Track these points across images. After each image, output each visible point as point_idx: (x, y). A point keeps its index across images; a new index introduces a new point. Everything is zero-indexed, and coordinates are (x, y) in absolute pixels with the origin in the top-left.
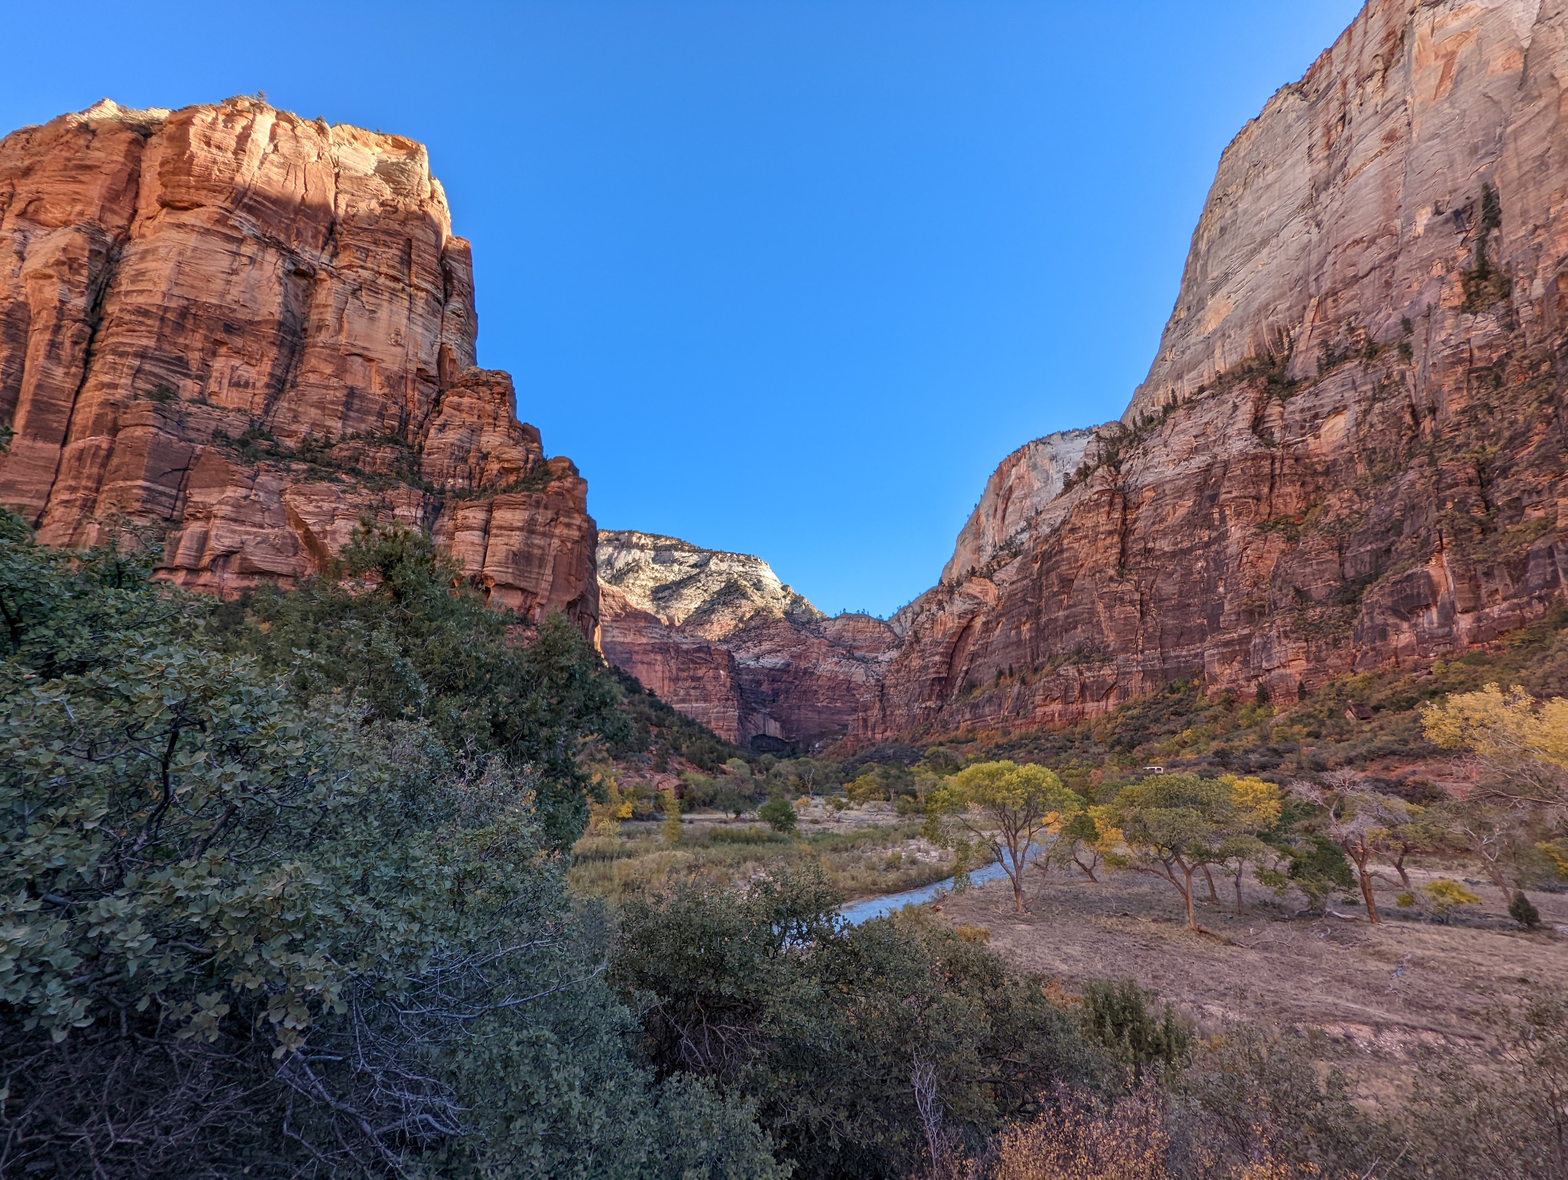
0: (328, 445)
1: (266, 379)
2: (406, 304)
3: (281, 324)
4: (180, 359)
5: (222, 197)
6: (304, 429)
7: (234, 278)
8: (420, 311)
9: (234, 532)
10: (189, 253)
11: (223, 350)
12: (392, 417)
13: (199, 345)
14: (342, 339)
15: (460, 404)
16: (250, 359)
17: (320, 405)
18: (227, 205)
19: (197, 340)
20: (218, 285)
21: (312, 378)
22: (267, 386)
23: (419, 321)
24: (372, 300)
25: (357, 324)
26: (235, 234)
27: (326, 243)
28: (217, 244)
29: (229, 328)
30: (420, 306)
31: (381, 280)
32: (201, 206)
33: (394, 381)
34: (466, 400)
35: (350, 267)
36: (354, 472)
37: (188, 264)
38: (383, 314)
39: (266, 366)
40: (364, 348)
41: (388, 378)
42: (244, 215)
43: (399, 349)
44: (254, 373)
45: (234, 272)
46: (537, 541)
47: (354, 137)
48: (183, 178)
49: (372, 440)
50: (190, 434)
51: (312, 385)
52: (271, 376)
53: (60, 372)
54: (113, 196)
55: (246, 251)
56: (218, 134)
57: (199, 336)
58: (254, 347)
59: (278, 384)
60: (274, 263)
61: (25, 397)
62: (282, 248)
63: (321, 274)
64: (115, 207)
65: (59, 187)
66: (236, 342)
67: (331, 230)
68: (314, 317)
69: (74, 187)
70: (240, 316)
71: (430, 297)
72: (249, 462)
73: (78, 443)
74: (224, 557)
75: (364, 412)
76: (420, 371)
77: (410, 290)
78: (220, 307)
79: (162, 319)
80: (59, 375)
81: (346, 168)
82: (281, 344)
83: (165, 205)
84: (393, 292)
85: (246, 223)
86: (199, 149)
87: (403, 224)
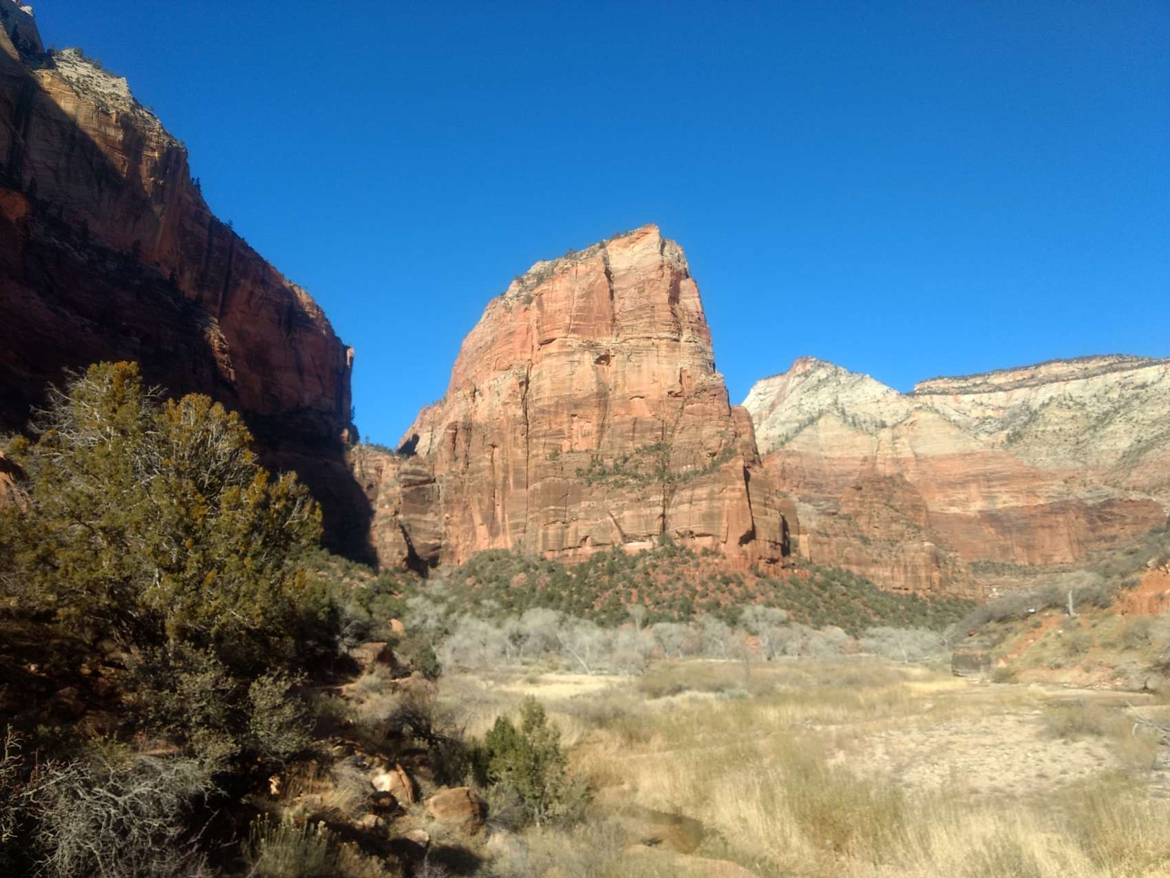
0: (626, 460)
1: (595, 429)
2: (655, 353)
3: (597, 394)
4: (560, 430)
5: (561, 331)
6: (616, 452)
7: (574, 376)
8: (664, 353)
9: (586, 525)
10: (554, 370)
11: (575, 418)
12: (657, 430)
13: (566, 420)
14: (627, 390)
15: (692, 409)
16: (587, 419)
17: (621, 435)
18: (564, 335)
19: (565, 417)
20: (568, 383)
21: (617, 419)
22: (597, 432)
23: (664, 361)
24: (638, 359)
25: (633, 378)
26: (569, 350)
27: (612, 330)
28: (564, 359)
29: (576, 406)
30: (664, 350)
31: (643, 343)
32: (554, 340)
33: (656, 406)
34: (695, 405)
35: (624, 341)
36: (635, 477)
37: (554, 376)
38: (644, 366)
39: (595, 420)
40: (639, 392)
41: (652, 405)
42: (572, 335)
43: (656, 385)
44: (590, 427)
45: (573, 373)
46: (716, 504)
47: (619, 246)
48: (545, 327)
49: (648, 450)
50: (567, 474)
51: (617, 424)
52: (598, 425)
53: (519, 451)
54: (524, 344)
55: (576, 357)
56: (554, 294)
57: (565, 415)
58: (588, 412)
59: (602, 428)
60: (589, 358)
61: (511, 469)
62: (592, 346)
63: (612, 353)
64: (526, 349)
65: (505, 348)
66: (580, 412)
67: (614, 320)
68: (613, 381)
69: (510, 346)
70: (579, 397)
71: (669, 341)
72: (590, 484)
73: (531, 488)
74: (585, 539)
75: (643, 431)
76: (670, 393)
77: (657, 342)
78: (570, 395)
79: (549, 412)
80: (520, 453)
81: (618, 271)
82: (599, 405)
83: (541, 344)
84: (647, 349)
85: (574, 341)
86: (549, 307)
87: (648, 297)
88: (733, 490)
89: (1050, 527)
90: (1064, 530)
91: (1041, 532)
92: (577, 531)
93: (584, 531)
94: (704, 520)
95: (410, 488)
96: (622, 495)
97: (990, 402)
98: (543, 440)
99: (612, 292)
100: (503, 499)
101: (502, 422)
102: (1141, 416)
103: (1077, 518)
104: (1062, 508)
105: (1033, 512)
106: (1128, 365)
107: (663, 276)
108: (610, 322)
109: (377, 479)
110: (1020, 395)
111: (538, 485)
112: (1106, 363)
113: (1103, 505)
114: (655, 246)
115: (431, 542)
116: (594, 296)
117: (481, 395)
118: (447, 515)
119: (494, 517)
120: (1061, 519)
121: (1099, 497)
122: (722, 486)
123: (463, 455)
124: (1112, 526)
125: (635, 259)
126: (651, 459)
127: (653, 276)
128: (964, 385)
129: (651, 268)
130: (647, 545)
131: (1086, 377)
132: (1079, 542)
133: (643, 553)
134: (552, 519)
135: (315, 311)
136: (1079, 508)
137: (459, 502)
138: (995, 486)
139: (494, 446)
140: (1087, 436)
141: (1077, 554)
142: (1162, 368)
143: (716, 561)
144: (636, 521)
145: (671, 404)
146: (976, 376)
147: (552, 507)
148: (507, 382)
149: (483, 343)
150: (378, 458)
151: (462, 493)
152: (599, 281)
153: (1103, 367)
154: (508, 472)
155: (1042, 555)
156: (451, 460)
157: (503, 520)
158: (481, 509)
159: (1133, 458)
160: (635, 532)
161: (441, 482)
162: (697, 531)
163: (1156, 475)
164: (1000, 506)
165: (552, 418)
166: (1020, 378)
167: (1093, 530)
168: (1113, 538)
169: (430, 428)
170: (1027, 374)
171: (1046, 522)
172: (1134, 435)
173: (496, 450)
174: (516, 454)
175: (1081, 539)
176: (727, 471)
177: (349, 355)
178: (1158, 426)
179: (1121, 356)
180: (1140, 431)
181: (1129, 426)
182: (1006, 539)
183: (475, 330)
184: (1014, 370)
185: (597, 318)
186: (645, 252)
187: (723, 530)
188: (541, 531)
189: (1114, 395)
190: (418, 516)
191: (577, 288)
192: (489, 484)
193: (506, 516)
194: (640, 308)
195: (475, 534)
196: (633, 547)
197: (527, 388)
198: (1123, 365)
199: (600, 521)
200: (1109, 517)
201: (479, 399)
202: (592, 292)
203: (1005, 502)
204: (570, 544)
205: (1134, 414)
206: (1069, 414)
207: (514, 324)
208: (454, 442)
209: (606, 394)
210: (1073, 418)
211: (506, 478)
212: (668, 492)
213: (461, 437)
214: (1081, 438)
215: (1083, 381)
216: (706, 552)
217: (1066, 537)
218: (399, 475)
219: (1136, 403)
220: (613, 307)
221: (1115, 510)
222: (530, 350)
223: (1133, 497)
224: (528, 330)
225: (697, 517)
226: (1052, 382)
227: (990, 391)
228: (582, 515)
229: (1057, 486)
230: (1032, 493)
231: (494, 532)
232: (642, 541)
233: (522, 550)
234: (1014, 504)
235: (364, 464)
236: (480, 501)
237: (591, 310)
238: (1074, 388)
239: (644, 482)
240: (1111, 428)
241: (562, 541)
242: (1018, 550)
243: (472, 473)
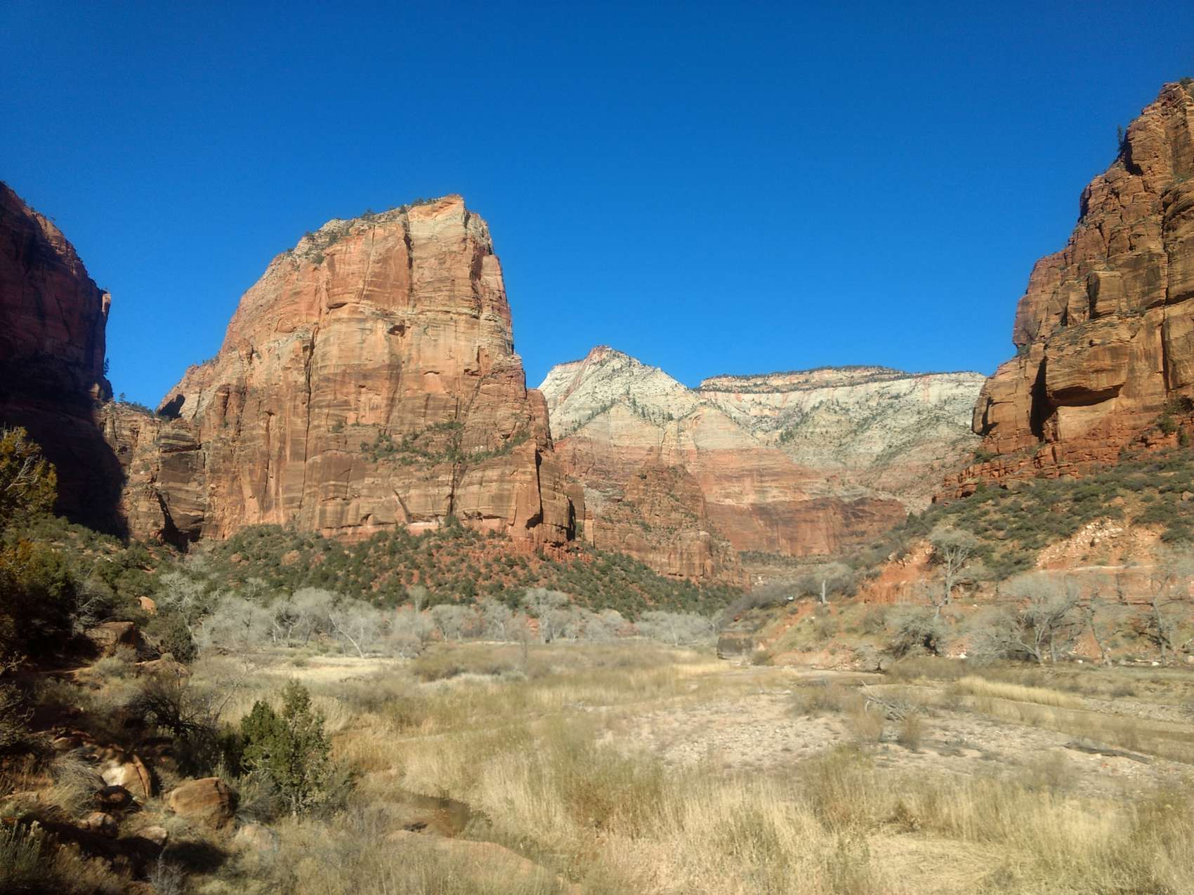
0: (416, 437)
1: (385, 402)
2: (453, 328)
3: (389, 366)
4: (346, 401)
5: (353, 296)
6: (405, 428)
7: (364, 345)
8: (462, 329)
9: (369, 503)
10: (342, 337)
11: (363, 390)
12: (451, 408)
13: (353, 390)
14: (421, 364)
15: (488, 389)
16: (377, 391)
17: (413, 411)
18: (357, 300)
19: (352, 388)
20: (357, 352)
21: (408, 393)
22: (387, 406)
23: (462, 337)
24: (435, 333)
25: (428, 352)
26: (360, 316)
27: (409, 300)
28: (355, 326)
29: (365, 377)
30: (462, 326)
31: (441, 316)
32: (344, 304)
33: (451, 383)
34: (491, 386)
35: (422, 313)
36: (425, 455)
37: (343, 343)
38: (441, 341)
39: (385, 393)
40: (434, 367)
41: (447, 382)
42: (365, 302)
43: (452, 361)
44: (380, 400)
45: (364, 341)
46: (506, 486)
47: (421, 213)
48: (336, 290)
49: (439, 428)
50: (351, 448)
51: (409, 399)
52: (388, 398)
53: (299, 421)
54: (311, 306)
55: (368, 325)
56: (348, 255)
57: (352, 385)
58: (378, 384)
59: (392, 402)
60: (382, 328)
61: (288, 438)
62: (386, 315)
63: (407, 324)
64: (312, 312)
65: (289, 308)
66: (369, 383)
67: (411, 290)
68: (407, 353)
69: (294, 307)
70: (369, 367)
71: (468, 318)
72: (375, 460)
73: (310, 461)
74: (366, 517)
75: (436, 408)
76: (466, 371)
77: (455, 317)
78: (360, 365)
79: (335, 381)
80: (299, 423)
81: (417, 239)
82: (390, 378)
83: (331, 308)
84: (445, 323)
85: (367, 307)
86: (341, 269)
87: (449, 269)
88: (524, 473)
89: (812, 521)
90: (823, 525)
91: (803, 525)
92: (358, 508)
93: (367, 509)
94: (493, 501)
95: (171, 454)
96: (409, 473)
97: (768, 402)
98: (326, 411)
99: (411, 260)
100: (278, 471)
101: (281, 388)
102: (894, 423)
103: (835, 514)
104: (823, 505)
105: (799, 507)
106: (886, 376)
107: (465, 249)
108: (407, 292)
109: (133, 442)
110: (795, 397)
111: (318, 458)
112: (869, 374)
113: (858, 503)
114: (459, 217)
115: (192, 514)
116: (392, 262)
117: (259, 357)
118: (212, 485)
119: (266, 491)
120: (821, 514)
121: (855, 496)
122: (513, 468)
123: (235, 421)
124: (863, 522)
125: (437, 229)
126: (442, 437)
127: (455, 248)
128: (746, 384)
129: (454, 240)
130: (433, 526)
131: (852, 385)
132: (835, 536)
133: (428, 533)
134: (331, 495)
135: (64, 247)
136: (837, 505)
137: (227, 471)
138: (767, 481)
139: (270, 414)
140: (848, 439)
141: (832, 547)
142: (913, 381)
143: (503, 543)
144: (423, 500)
145: (467, 382)
146: (757, 376)
147: (332, 483)
148: (290, 345)
149: (264, 301)
150: (135, 418)
151: (231, 462)
152: (398, 247)
153: (866, 376)
154: (285, 443)
155: (803, 547)
156: (220, 425)
157: (277, 494)
158: (252, 481)
159: (884, 461)
160: (421, 512)
161: (208, 449)
162: (485, 513)
163: (901, 478)
164: (770, 500)
165: (338, 387)
166: (796, 381)
167: (847, 526)
168: (863, 533)
169: (198, 389)
170: (802, 378)
171: (809, 517)
172: (887, 441)
173: (273, 418)
174: (295, 424)
175: (837, 533)
176: (520, 454)
177: (104, 301)
178: (907, 434)
179: (881, 368)
180: (892, 437)
181: (883, 432)
182: (773, 531)
183: (256, 286)
184: (791, 373)
185: (393, 286)
186: (448, 223)
187: (512, 513)
188: (318, 507)
189: (873, 404)
190: (179, 485)
191: (373, 252)
192: (263, 454)
193: (280, 490)
194: (440, 281)
195: (243, 507)
196: (418, 527)
197: (312, 353)
198: (883, 376)
199: (384, 499)
200: (861, 514)
201: (256, 361)
202: (390, 258)
203: (774, 497)
204: (350, 522)
205: (888, 421)
206: (835, 418)
207: (301, 283)
208: (225, 407)
209: (399, 367)
210: (838, 422)
211: (282, 449)
212: (457, 473)
213: (233, 401)
214: (844, 441)
215: (849, 388)
216: (492, 534)
217: (824, 531)
218: (159, 439)
219: (890, 411)
220: (411, 277)
221: (867, 508)
222: (317, 313)
223: (881, 498)
224: (317, 291)
225: (486, 499)
226: (823, 387)
227: (769, 392)
228: (365, 492)
229: (820, 484)
230: (798, 489)
231: (265, 507)
232: (428, 521)
233: (296, 526)
234: (783, 499)
235: (116, 424)
236: (251, 472)
237: (387, 277)
238: (840, 394)
239: (434, 460)
240: (868, 433)
241: (341, 519)
242: (783, 542)
243: (244, 441)
